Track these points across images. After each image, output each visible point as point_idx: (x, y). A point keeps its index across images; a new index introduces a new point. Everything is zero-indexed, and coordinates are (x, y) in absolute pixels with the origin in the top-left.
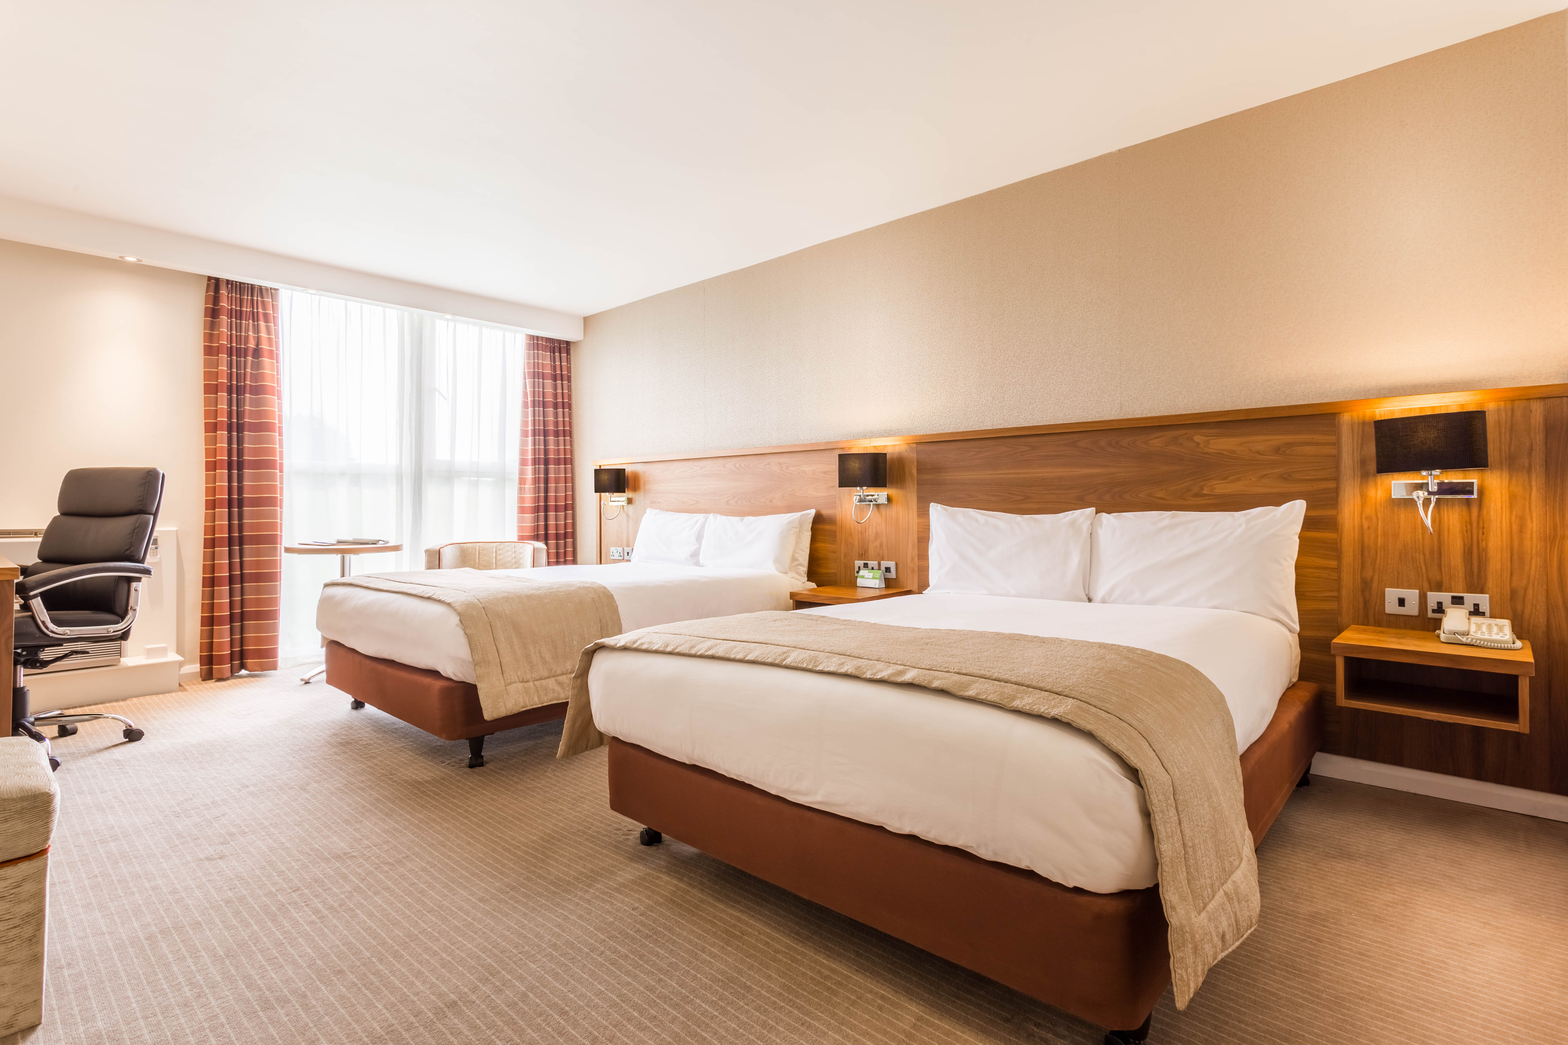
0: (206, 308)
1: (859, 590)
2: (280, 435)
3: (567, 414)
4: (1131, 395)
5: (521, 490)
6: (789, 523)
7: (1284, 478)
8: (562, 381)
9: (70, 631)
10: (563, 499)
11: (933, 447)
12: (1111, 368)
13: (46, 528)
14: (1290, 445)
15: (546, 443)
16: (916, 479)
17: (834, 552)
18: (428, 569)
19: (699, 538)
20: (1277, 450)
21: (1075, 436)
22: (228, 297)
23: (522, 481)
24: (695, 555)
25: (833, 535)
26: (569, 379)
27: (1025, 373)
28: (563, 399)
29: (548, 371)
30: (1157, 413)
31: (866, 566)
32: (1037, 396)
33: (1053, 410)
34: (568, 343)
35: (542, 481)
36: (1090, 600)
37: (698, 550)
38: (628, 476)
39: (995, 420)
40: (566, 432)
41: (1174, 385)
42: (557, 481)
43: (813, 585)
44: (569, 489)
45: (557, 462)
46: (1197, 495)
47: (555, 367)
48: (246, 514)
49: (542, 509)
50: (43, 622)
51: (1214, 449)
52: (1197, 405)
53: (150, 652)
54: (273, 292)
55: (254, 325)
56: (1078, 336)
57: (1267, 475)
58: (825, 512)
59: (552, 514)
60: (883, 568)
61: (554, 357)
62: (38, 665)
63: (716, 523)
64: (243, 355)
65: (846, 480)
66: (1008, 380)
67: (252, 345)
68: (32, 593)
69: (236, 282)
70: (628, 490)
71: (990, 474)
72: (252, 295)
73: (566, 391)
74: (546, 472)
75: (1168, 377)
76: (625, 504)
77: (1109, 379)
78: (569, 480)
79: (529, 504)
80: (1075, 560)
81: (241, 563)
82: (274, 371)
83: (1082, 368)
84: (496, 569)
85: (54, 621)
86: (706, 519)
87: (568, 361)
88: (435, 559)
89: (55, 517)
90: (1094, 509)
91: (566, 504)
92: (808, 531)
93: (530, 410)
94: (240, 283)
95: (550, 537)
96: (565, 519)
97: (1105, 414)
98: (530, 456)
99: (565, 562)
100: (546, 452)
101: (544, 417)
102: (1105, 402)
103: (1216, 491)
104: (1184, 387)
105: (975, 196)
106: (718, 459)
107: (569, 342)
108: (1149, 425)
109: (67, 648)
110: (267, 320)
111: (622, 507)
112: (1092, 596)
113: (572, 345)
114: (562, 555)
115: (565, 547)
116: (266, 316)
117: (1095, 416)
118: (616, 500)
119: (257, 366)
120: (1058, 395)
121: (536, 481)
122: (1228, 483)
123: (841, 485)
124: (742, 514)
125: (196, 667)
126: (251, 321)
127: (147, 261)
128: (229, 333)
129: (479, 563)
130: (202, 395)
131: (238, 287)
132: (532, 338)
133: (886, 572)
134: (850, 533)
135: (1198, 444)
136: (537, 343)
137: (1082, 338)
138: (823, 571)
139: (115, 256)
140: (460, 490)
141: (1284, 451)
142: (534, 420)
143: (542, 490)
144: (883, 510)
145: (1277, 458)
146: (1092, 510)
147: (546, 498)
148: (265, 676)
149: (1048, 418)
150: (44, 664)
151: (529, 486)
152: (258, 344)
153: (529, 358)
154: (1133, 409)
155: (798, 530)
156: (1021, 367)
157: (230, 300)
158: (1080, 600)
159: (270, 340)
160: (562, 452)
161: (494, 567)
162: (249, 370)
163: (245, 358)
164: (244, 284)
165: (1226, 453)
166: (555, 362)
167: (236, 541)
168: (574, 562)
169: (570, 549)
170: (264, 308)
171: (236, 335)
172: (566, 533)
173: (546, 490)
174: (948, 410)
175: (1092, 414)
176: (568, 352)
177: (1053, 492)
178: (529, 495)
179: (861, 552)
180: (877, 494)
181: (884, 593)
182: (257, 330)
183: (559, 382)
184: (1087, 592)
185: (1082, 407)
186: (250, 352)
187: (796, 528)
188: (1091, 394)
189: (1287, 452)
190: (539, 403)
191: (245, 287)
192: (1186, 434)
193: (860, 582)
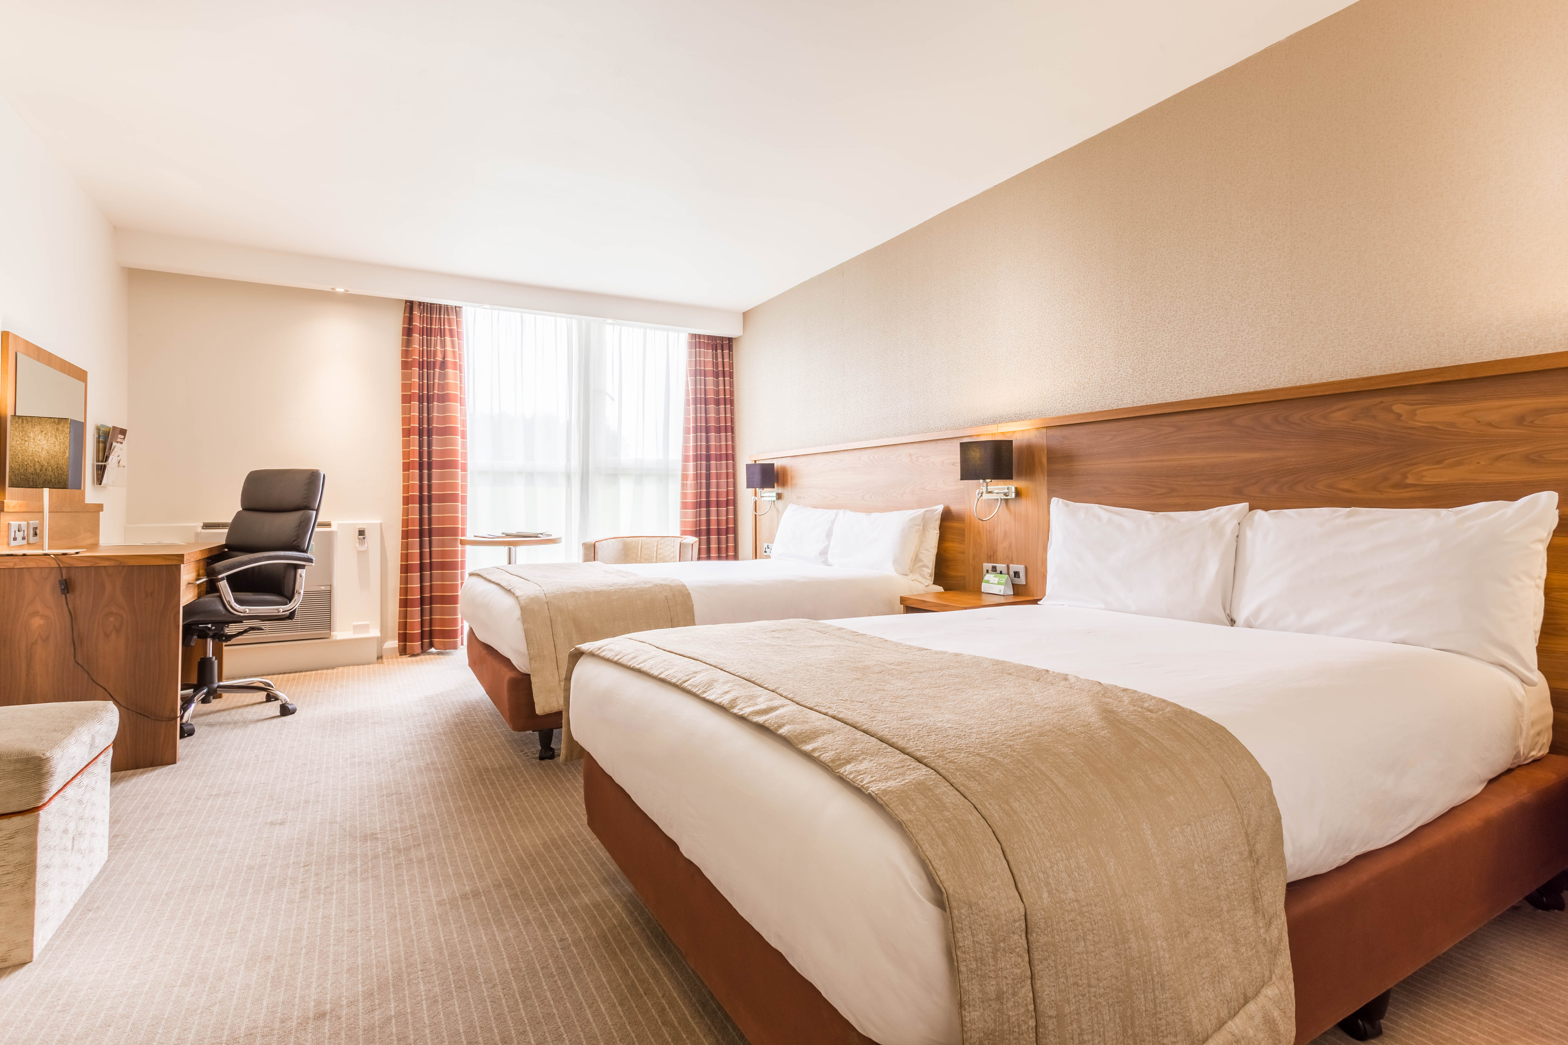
0: (404, 328)
1: (984, 597)
2: (464, 437)
3: (728, 411)
4: (1306, 356)
5: (684, 486)
6: (912, 519)
7: (1530, 459)
8: (724, 378)
9: (249, 609)
10: (725, 495)
11: (1066, 432)
12: (1279, 322)
13: (231, 521)
14: (1541, 412)
15: (708, 440)
16: (1046, 469)
17: (963, 553)
18: (585, 561)
19: (829, 535)
20: (1520, 420)
21: (1231, 411)
22: (420, 316)
23: (684, 477)
24: (824, 553)
25: (962, 534)
26: (731, 375)
27: (1171, 337)
28: (725, 396)
29: (709, 368)
30: (1342, 377)
31: (994, 569)
32: (1186, 364)
33: (1206, 381)
34: (730, 340)
35: (704, 477)
36: (1233, 622)
37: (827, 547)
38: (777, 471)
39: (1136, 396)
40: (728, 428)
41: (1367, 338)
42: (718, 476)
43: (940, 589)
44: (731, 484)
45: (719, 458)
46: (1396, 486)
47: (717, 364)
48: (434, 510)
49: (704, 504)
50: (229, 602)
51: (1423, 422)
52: (1399, 363)
53: (356, 628)
54: (457, 310)
55: (441, 340)
56: (1237, 285)
57: (1503, 456)
58: (955, 508)
59: (713, 509)
60: (1012, 573)
61: (717, 355)
62: (224, 638)
63: (845, 518)
64: (432, 368)
65: (968, 472)
66: (1151, 346)
67: (439, 358)
68: (220, 576)
69: (427, 303)
70: (778, 486)
71: (1129, 462)
72: (440, 314)
73: (727, 387)
74: (708, 468)
75: (1358, 327)
76: (775, 499)
77: (1277, 336)
78: (731, 475)
79: (690, 500)
80: (1212, 569)
81: (430, 552)
82: (456, 380)
83: (1242, 325)
84: (656, 562)
85: (238, 601)
86: (836, 516)
87: (731, 357)
88: (591, 552)
89: (238, 512)
90: (1247, 504)
91: (727, 500)
92: (935, 529)
93: (692, 407)
94: (431, 304)
95: (712, 532)
96: (727, 515)
97: (1271, 382)
98: (691, 453)
99: (727, 558)
100: (708, 448)
101: (706, 414)
102: (1271, 365)
103: (1424, 479)
104: (1381, 340)
105: (1113, 128)
106: (855, 451)
107: (732, 338)
108: (1327, 393)
109: (247, 624)
110: (452, 336)
111: (773, 503)
112: (1235, 617)
113: (734, 341)
114: (724, 551)
115: (727, 542)
116: (451, 331)
117: (1258, 385)
118: (769, 494)
119: (443, 377)
120: (1212, 362)
121: (697, 477)
122: (1441, 468)
123: (964, 477)
124: (869, 510)
125: (393, 643)
126: (439, 337)
127: (352, 291)
128: (421, 349)
129: (641, 557)
130: (400, 405)
131: (429, 308)
132: (694, 336)
133: (1015, 577)
134: (979, 531)
135: (1399, 415)
136: (700, 342)
137: (1242, 287)
138: (952, 573)
139: (327, 288)
140: (626, 487)
141: (1532, 422)
142: (696, 418)
143: (704, 485)
144: (1012, 505)
145: (1523, 431)
146: (1246, 505)
147: (708, 494)
148: (447, 654)
149: (1200, 391)
150: (229, 637)
151: (690, 482)
152: (444, 358)
153: (690, 356)
154: (1309, 374)
155: (921, 528)
156: (1166, 329)
157: (422, 319)
158: (1216, 621)
159: (454, 352)
160: (724, 448)
161: (655, 560)
162: (436, 381)
163: (434, 370)
164: (434, 304)
165: (1440, 427)
166: (717, 359)
167: (426, 533)
168: (736, 557)
169: (731, 545)
170: (450, 325)
171: (427, 350)
172: (727, 529)
173: (708, 486)
174: (1082, 387)
175: (1254, 383)
176: (730, 349)
177: (1205, 483)
178: (690, 491)
179: (989, 554)
180: (1006, 487)
181: (1012, 600)
182: (443, 345)
183: (721, 379)
184: (1228, 612)
185: (1243, 374)
186: (438, 365)
187: (918, 525)
188: (1253, 357)
189: (1536, 422)
190: (700, 400)
191: (434, 307)
192: (1382, 402)
193: (985, 587)
